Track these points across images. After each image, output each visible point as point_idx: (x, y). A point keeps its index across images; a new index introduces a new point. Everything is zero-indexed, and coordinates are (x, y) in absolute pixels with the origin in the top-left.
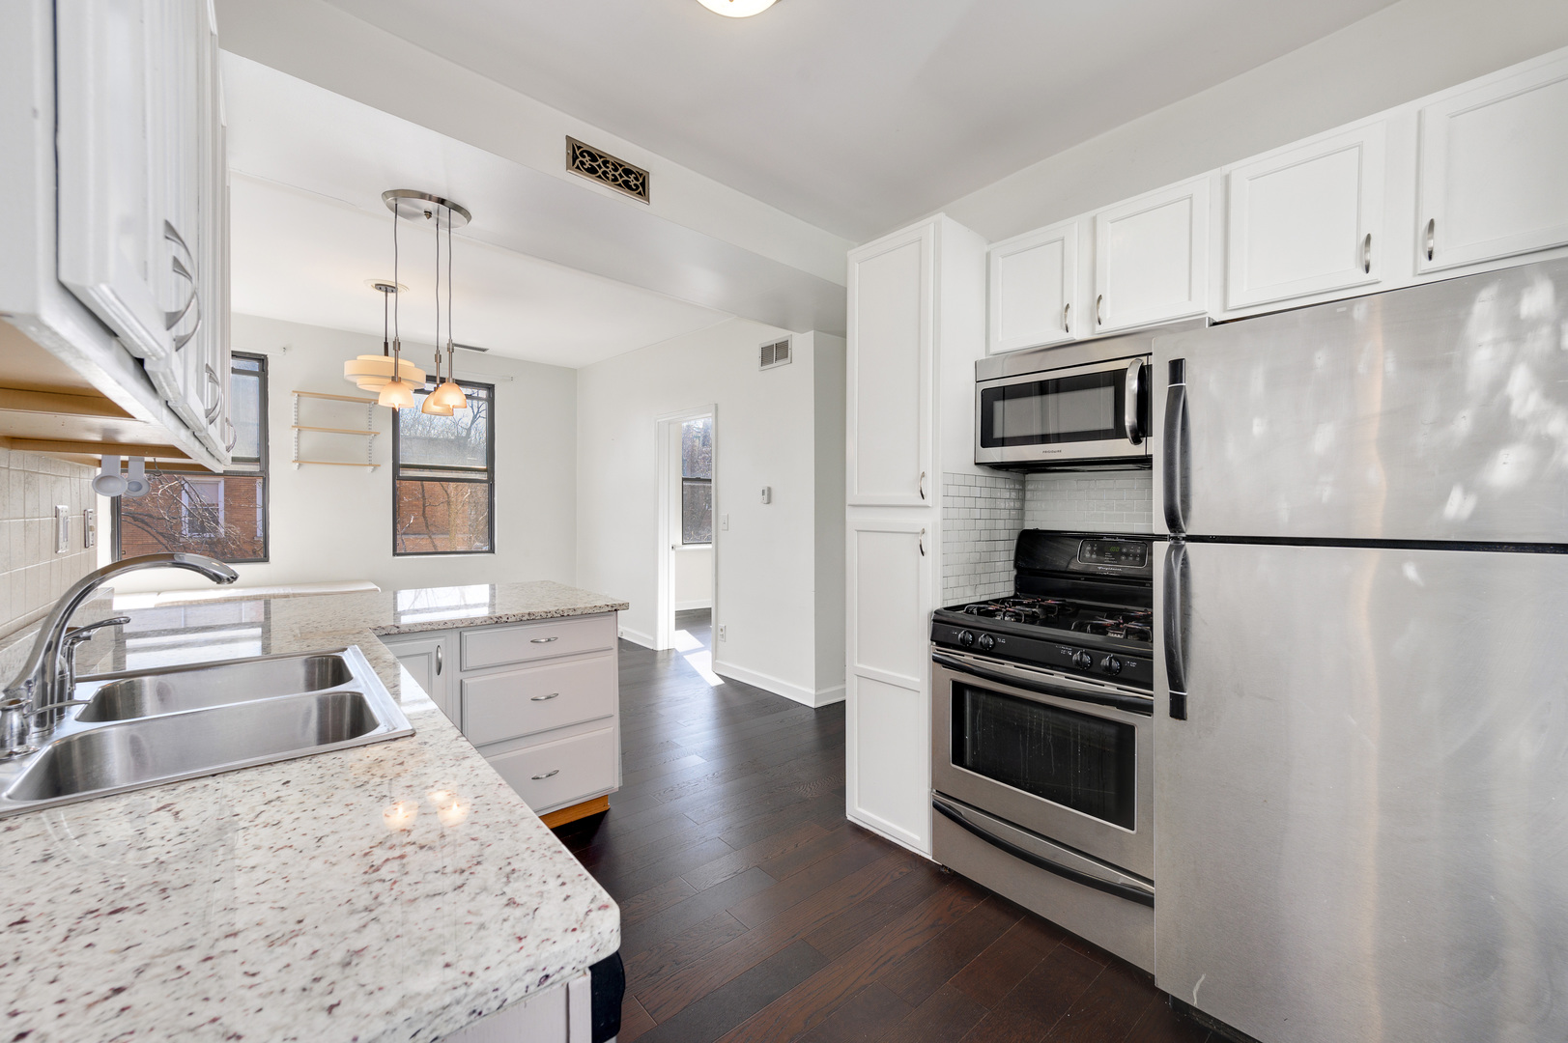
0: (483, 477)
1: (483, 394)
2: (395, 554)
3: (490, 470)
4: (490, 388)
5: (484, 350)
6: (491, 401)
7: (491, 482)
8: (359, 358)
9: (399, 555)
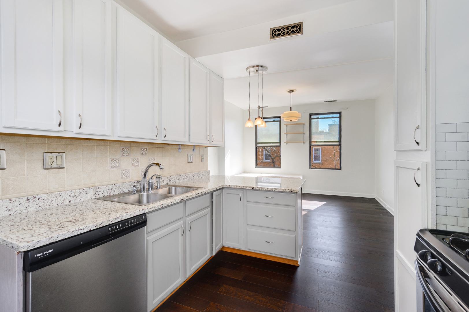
0: (338, 143)
1: (338, 115)
2: (310, 168)
3: (340, 141)
4: (340, 113)
5: (336, 101)
6: (340, 118)
7: (340, 145)
8: (284, 113)
9: (311, 168)
